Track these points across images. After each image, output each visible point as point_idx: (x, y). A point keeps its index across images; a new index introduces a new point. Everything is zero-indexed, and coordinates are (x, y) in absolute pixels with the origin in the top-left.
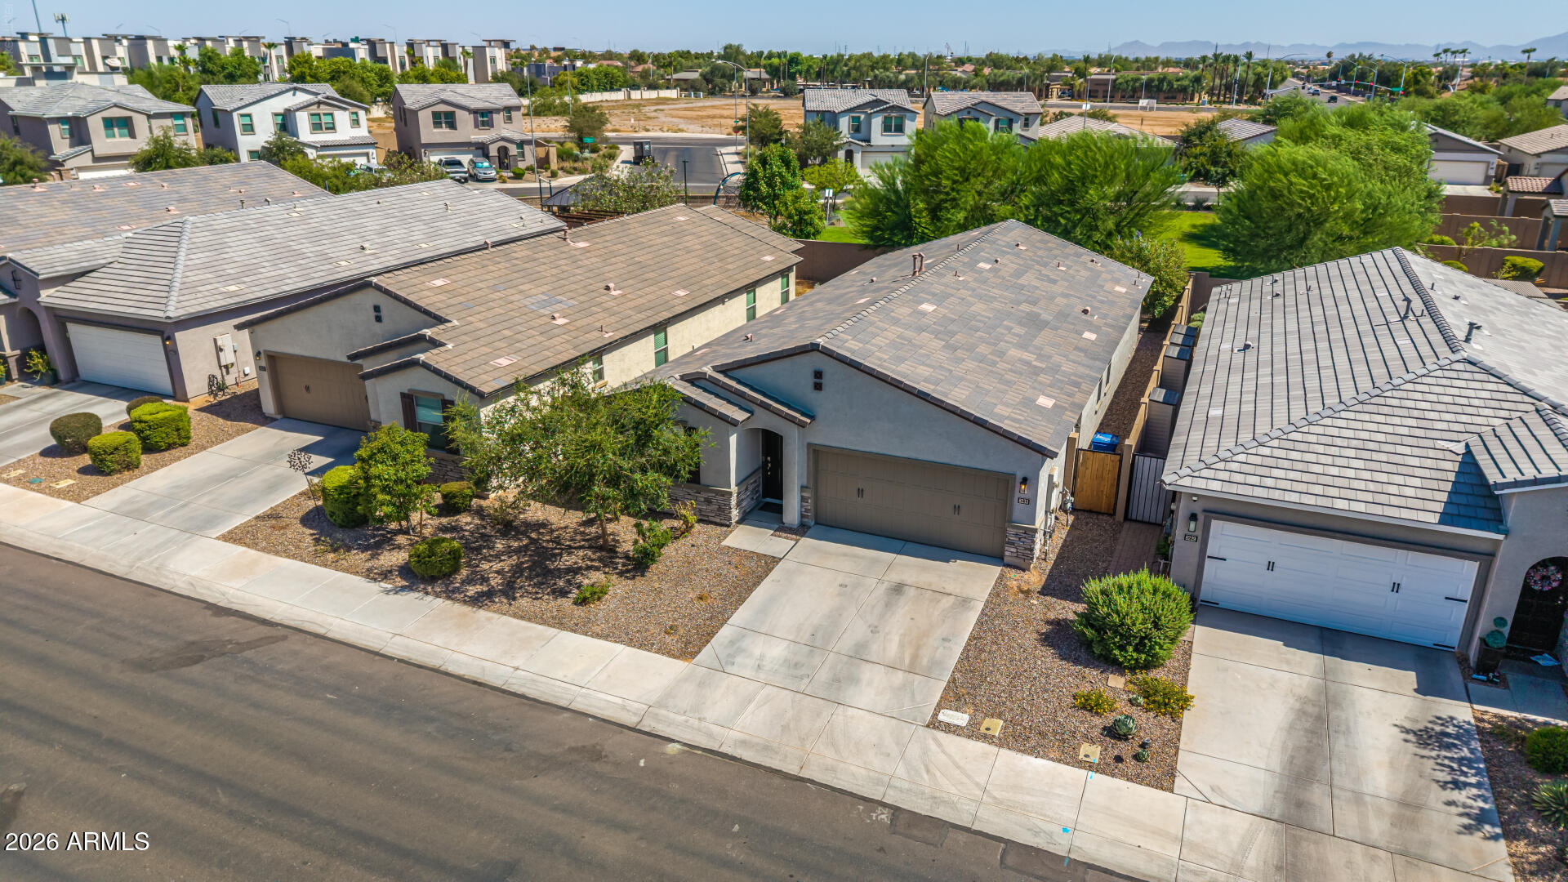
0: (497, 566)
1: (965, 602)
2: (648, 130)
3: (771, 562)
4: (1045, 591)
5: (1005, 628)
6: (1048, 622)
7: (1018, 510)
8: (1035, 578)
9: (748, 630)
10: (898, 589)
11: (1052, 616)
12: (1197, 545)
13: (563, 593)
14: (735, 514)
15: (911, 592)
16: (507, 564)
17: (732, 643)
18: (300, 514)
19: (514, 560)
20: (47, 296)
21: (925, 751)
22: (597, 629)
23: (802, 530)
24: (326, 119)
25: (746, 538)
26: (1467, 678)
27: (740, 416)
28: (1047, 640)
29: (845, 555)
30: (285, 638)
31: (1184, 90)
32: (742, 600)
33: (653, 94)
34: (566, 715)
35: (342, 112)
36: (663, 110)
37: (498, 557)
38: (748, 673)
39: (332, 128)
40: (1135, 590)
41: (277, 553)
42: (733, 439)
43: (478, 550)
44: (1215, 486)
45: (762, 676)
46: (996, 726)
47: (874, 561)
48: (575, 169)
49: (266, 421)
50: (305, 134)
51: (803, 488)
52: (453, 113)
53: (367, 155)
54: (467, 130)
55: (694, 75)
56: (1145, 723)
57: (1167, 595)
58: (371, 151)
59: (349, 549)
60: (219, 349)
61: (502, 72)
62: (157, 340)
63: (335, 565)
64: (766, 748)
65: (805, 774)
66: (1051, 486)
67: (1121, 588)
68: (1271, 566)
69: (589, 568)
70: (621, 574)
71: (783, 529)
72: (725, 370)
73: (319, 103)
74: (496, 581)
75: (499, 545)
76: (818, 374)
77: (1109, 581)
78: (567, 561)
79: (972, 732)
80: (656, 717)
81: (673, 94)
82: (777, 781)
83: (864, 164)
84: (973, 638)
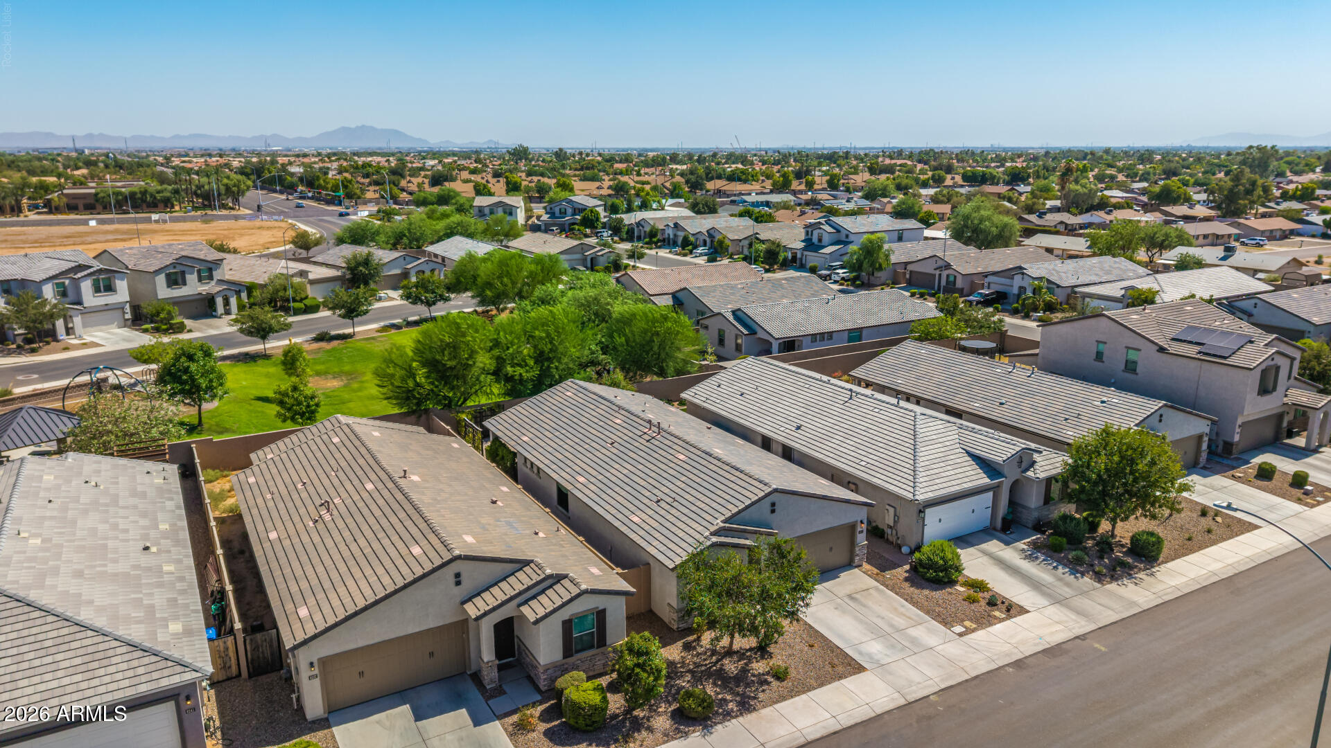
1: (878, 589)
4: (881, 570)
5: (903, 591)
6: (904, 580)
7: (859, 537)
10: (852, 598)
11: (901, 577)
13: (765, 682)
15: (857, 597)
21: (977, 644)
27: (750, 542)
28: (917, 587)
32: (824, 637)
38: (890, 660)
45: (896, 657)
46: (969, 624)
47: (820, 592)
49: (320, 724)
68: (940, 520)
69: (746, 665)
70: (764, 657)
72: (729, 521)
74: (730, 697)
76: (773, 504)
79: (970, 630)
83: (85, 325)
84: (906, 600)
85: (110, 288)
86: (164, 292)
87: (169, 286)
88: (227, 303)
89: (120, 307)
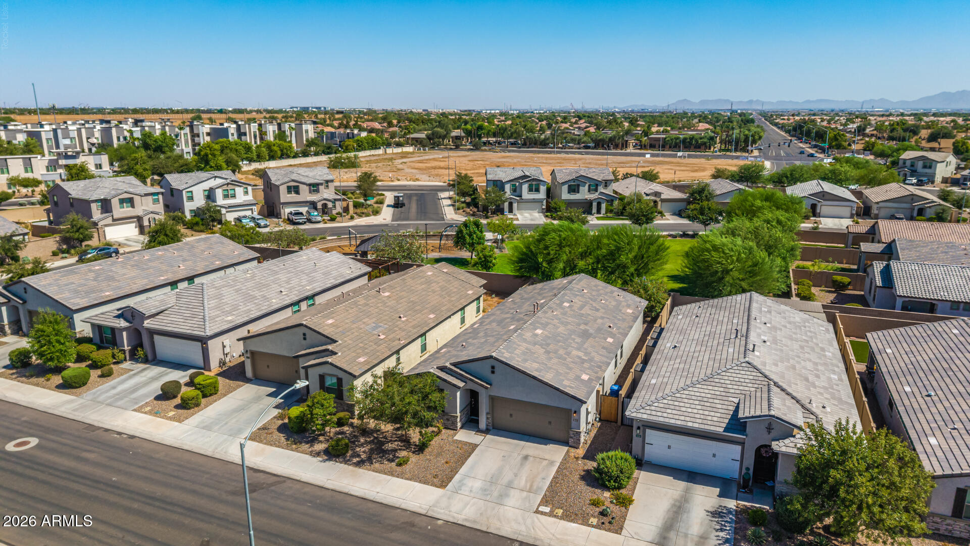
0: (363, 450)
1: (552, 463)
2: (399, 180)
3: (474, 447)
4: (584, 458)
5: (567, 473)
6: (584, 471)
7: (573, 423)
8: (581, 452)
9: (466, 476)
10: (526, 458)
11: (586, 468)
12: (641, 439)
13: (392, 461)
14: (459, 425)
15: (531, 459)
16: (367, 448)
17: (460, 481)
18: (276, 427)
19: (369, 447)
20: (147, 323)
21: (533, 522)
22: (407, 476)
23: (487, 431)
24: (231, 192)
25: (464, 436)
26: (738, 491)
27: (461, 384)
28: (583, 478)
29: (505, 443)
30: (284, 482)
31: (705, 144)
32: (463, 463)
33: (399, 150)
34: (399, 510)
35: (239, 188)
36: (405, 163)
37: (362, 445)
38: (467, 493)
39: (234, 196)
40: (614, 458)
41: (271, 445)
42: (458, 394)
43: (353, 442)
44: (645, 416)
45: (472, 495)
46: (560, 512)
47: (517, 445)
48: (363, 213)
49: (248, 381)
50: (220, 201)
51: (487, 414)
52: (298, 186)
53: (252, 209)
54: (305, 195)
55: (422, 135)
56: (615, 510)
57: (626, 460)
58: (254, 207)
59: (301, 443)
60: (224, 347)
61: (312, 138)
62: (199, 344)
63: (296, 450)
64: (475, 522)
65: (489, 531)
66: (588, 413)
67: (609, 457)
68: (669, 447)
69: (400, 450)
70: (414, 452)
71: (479, 431)
72: (454, 365)
73: (228, 184)
74: (363, 456)
75: (362, 440)
76: (493, 367)
77: (604, 455)
78: (390, 446)
79: (551, 514)
80: (433, 511)
81: (410, 149)
82: (479, 533)
83: (518, 209)
84: (554, 478)
85: (537, 190)
86: (565, 195)
87: (569, 192)
88: (599, 204)
89: (540, 201)
